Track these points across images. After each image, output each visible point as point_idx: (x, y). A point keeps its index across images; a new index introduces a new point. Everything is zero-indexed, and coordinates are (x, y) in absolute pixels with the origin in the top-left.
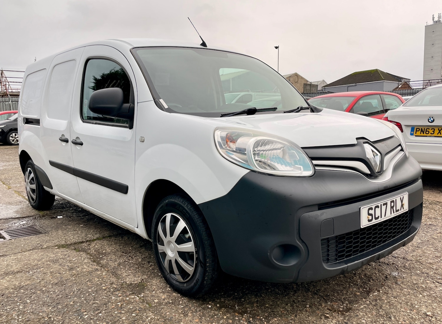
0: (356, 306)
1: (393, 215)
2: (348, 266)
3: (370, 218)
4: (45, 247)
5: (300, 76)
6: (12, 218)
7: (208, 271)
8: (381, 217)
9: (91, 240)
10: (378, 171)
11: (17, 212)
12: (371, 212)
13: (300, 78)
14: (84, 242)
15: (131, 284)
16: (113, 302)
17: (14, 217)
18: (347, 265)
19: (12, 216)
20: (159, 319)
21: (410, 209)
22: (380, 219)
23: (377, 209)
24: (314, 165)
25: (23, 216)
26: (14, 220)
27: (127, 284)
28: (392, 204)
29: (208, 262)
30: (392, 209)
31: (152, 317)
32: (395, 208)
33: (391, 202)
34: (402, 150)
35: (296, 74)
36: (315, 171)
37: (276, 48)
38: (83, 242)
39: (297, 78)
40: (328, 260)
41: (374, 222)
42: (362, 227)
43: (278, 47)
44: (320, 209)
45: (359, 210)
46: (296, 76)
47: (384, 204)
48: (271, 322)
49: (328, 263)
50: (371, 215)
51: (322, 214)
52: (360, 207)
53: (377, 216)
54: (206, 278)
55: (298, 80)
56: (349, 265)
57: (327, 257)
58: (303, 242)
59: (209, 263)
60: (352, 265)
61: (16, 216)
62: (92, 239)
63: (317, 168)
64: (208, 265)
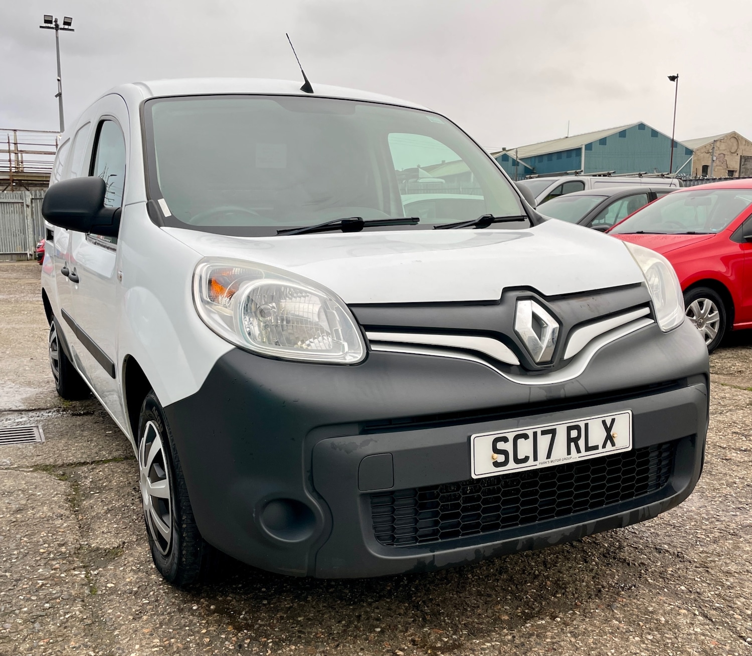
0: (478, 641)
1: (575, 457)
2: (434, 555)
3: (501, 458)
4: (16, 466)
5: (742, 138)
6: (10, 411)
7: (186, 538)
8: (535, 459)
9: (102, 461)
10: (542, 360)
11: (25, 400)
12: (501, 446)
13: (744, 143)
14: (88, 463)
15: (98, 549)
16: (34, 578)
17: (14, 408)
18: (431, 554)
19: (11, 407)
20: (85, 619)
21: (637, 447)
22: (531, 462)
23: (521, 442)
24: (368, 342)
25: (31, 407)
26: (12, 414)
27: (90, 549)
28: (574, 434)
29: (185, 522)
30: (572, 444)
31: (75, 614)
32: (581, 443)
33: (570, 429)
34: (651, 316)
35: (733, 135)
36: (368, 354)
37: (673, 78)
38: (85, 464)
39: (735, 144)
40: (393, 538)
41: (512, 467)
42: (474, 477)
43: (677, 77)
44: (364, 432)
45: (465, 440)
46: (733, 140)
47: (544, 433)
48: (280, 652)
49: (393, 545)
50: (505, 453)
51: (366, 443)
52: (469, 434)
53: (521, 456)
54: (184, 552)
55: (738, 147)
56: (436, 553)
57: (390, 533)
58: (319, 497)
59: (186, 524)
60: (446, 554)
61: (20, 406)
62: (103, 459)
63: (374, 347)
64: (184, 526)
